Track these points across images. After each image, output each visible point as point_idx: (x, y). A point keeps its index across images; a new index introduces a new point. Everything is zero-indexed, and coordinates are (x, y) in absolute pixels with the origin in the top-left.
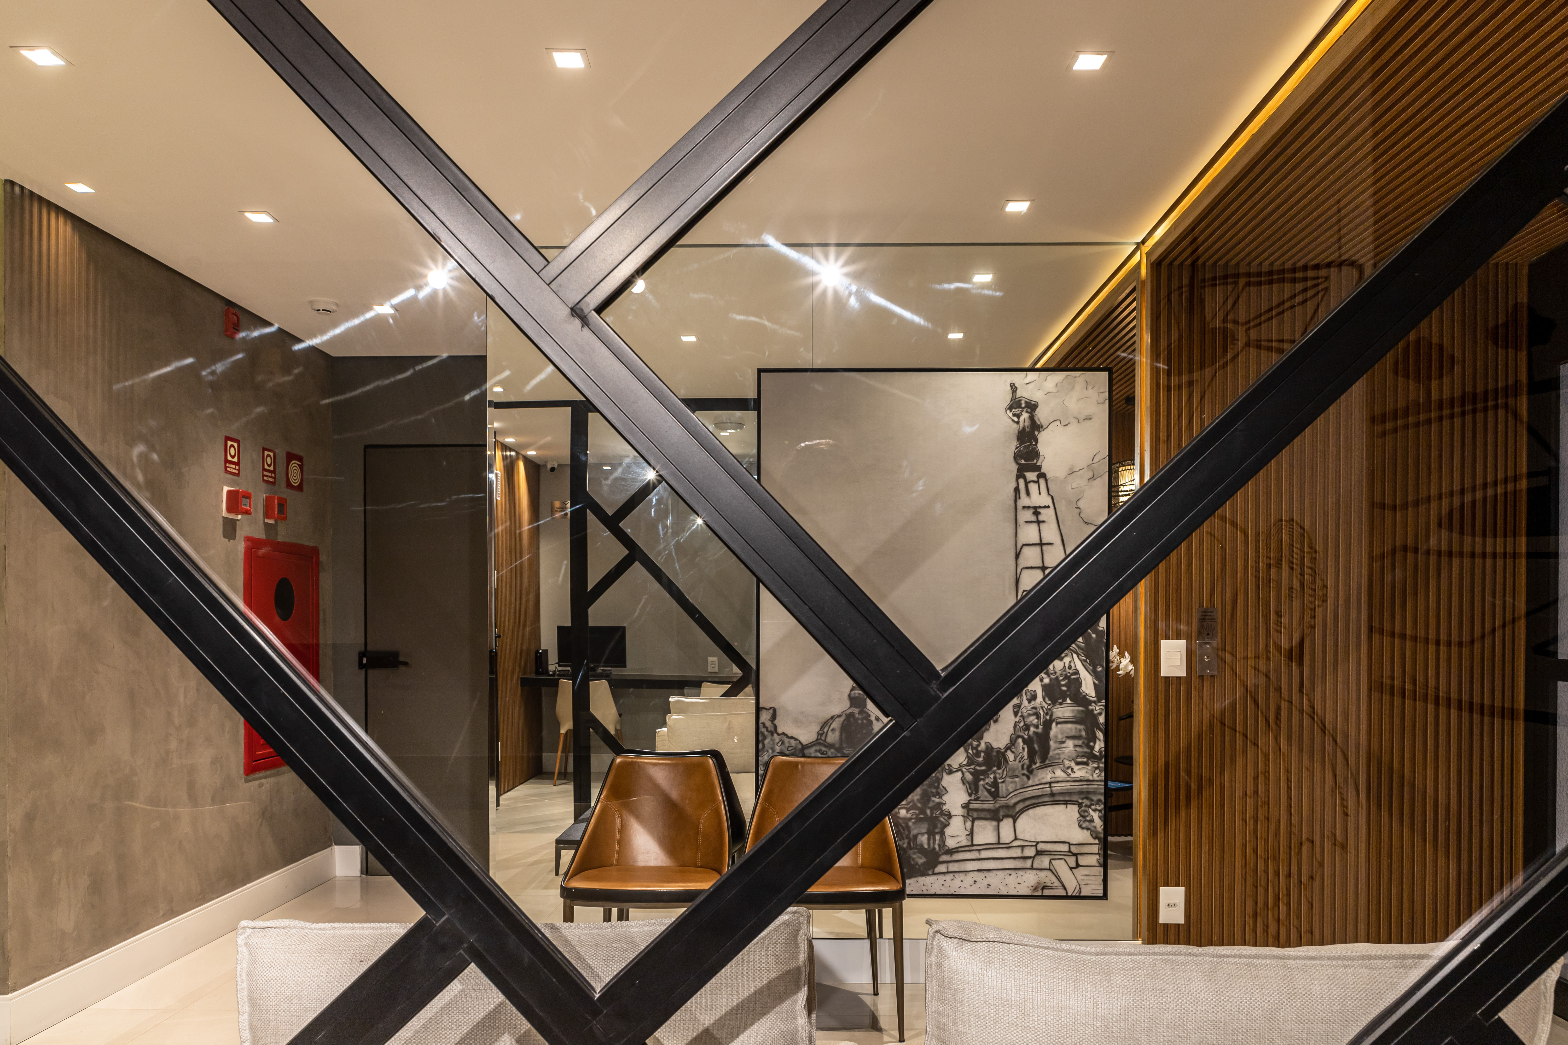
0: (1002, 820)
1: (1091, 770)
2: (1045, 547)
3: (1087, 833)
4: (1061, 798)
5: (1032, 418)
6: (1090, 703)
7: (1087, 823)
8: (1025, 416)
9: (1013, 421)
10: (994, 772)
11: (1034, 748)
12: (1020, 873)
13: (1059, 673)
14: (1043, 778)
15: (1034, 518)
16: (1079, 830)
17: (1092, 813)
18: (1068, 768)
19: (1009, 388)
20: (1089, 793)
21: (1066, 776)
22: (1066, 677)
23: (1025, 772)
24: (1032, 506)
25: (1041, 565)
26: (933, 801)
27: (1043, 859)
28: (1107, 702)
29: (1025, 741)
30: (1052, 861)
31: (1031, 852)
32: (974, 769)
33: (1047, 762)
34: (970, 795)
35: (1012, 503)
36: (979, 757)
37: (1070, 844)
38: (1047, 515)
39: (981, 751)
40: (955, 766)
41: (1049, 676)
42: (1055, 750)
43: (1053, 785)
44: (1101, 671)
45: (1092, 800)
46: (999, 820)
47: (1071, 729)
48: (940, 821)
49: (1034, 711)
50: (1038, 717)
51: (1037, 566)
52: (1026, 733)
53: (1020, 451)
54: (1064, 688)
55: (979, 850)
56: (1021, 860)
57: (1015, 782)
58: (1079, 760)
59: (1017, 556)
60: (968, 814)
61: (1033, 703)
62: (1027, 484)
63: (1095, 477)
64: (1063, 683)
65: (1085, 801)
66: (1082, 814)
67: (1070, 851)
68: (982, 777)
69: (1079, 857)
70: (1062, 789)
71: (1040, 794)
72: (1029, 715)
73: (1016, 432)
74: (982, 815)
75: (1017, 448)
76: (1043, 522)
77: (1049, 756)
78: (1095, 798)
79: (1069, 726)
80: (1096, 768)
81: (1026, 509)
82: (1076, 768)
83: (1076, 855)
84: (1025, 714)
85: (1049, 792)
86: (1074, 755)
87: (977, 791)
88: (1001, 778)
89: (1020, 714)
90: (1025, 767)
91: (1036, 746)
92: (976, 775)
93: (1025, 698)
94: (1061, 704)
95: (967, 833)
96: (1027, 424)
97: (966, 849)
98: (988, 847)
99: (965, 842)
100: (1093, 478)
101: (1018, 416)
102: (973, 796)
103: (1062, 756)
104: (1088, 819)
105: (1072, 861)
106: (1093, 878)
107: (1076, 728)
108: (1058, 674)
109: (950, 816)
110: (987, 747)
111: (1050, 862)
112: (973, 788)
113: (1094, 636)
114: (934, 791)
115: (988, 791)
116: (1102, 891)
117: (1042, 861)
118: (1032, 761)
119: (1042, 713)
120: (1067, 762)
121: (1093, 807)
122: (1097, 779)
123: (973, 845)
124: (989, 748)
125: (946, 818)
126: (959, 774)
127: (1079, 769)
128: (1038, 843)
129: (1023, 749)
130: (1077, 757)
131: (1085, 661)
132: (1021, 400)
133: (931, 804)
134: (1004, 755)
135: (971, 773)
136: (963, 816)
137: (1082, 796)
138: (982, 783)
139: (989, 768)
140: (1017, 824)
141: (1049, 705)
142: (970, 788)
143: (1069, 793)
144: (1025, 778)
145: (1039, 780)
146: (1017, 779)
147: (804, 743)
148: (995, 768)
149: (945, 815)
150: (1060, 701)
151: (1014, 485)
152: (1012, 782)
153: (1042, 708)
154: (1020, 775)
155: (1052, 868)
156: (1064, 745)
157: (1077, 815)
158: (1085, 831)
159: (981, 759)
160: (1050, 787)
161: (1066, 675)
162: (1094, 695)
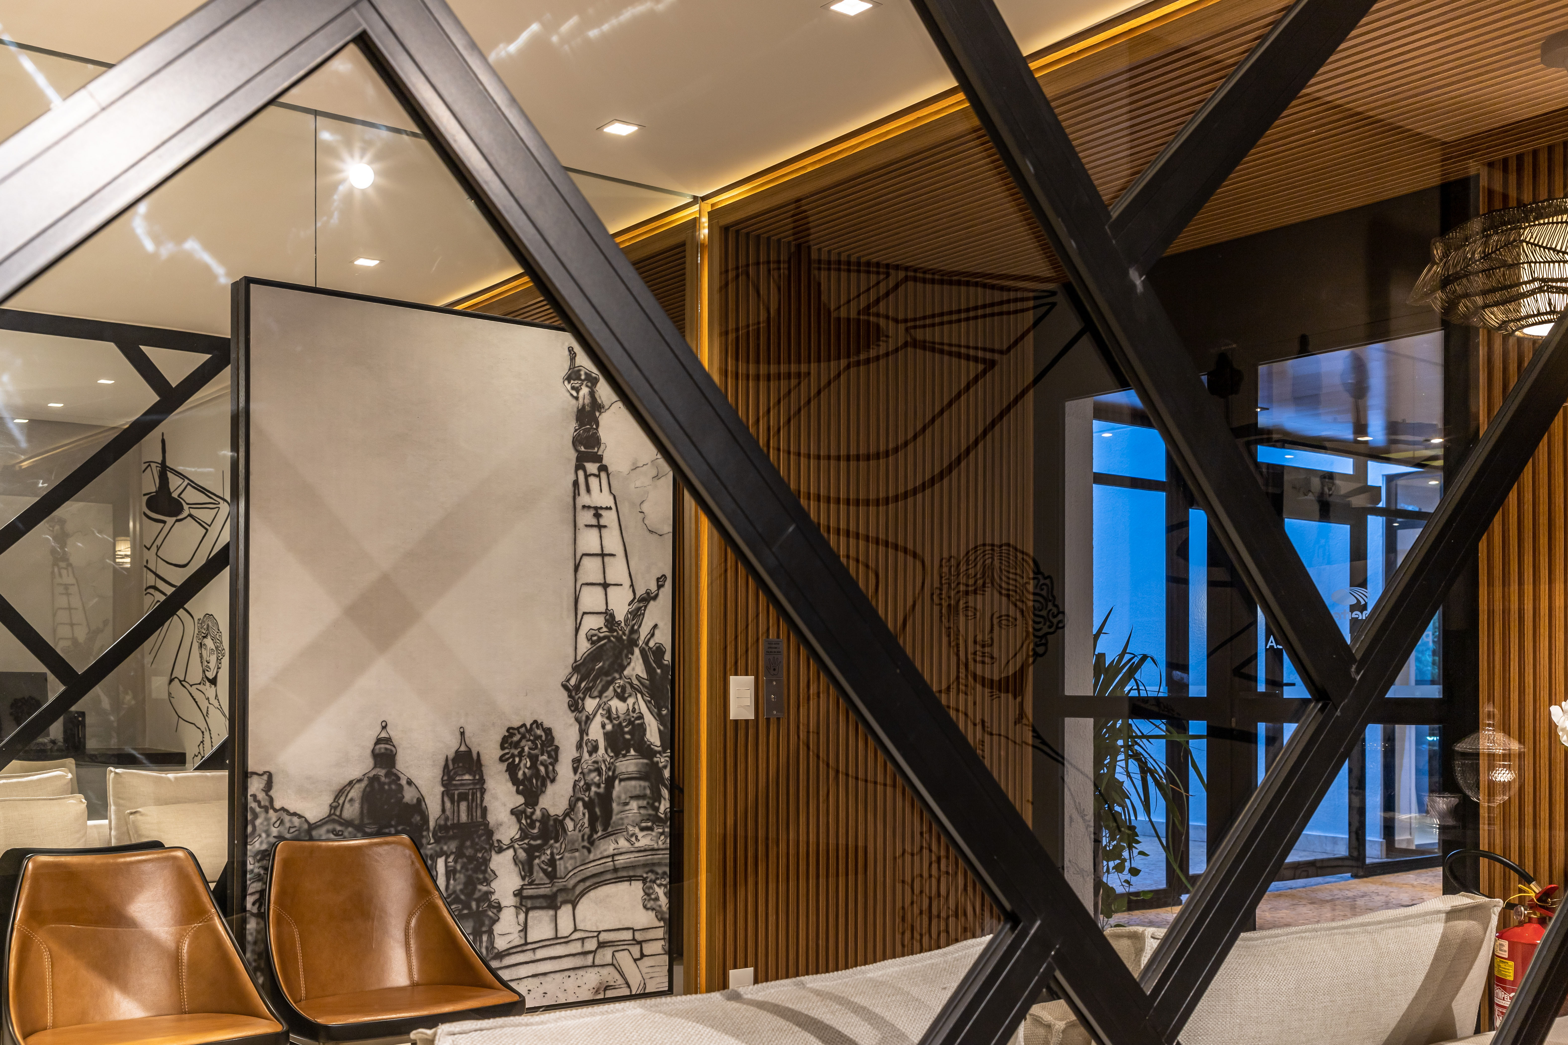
0: (560, 908)
1: (656, 836)
2: (607, 559)
3: (652, 914)
4: (625, 874)
5: (592, 394)
6: (655, 753)
7: (652, 902)
8: (585, 391)
9: (572, 395)
10: (551, 847)
11: (596, 813)
12: (581, 972)
13: (622, 717)
14: (605, 850)
15: (594, 522)
16: (644, 911)
17: (657, 889)
18: (632, 836)
19: (567, 353)
20: (654, 864)
21: (630, 846)
22: (630, 723)
23: (586, 844)
24: (593, 505)
25: (602, 581)
26: (480, 890)
27: (605, 952)
28: (672, 753)
29: (585, 805)
30: (616, 954)
31: (591, 945)
32: (528, 844)
33: (610, 829)
34: (523, 878)
35: (570, 500)
36: (534, 828)
37: (634, 930)
38: (609, 518)
39: (537, 820)
40: (506, 841)
41: (611, 721)
42: (618, 814)
43: (616, 858)
44: (666, 715)
45: (657, 873)
46: (556, 908)
47: (635, 787)
48: (488, 916)
49: (596, 765)
50: (600, 774)
51: (598, 582)
52: (587, 794)
53: (579, 434)
54: (628, 737)
55: (534, 949)
56: (582, 957)
57: (575, 858)
58: (644, 825)
59: (576, 568)
60: (521, 904)
61: (594, 755)
62: (587, 477)
63: (660, 476)
64: (626, 730)
65: (650, 874)
66: (647, 891)
67: (634, 939)
68: (537, 854)
69: (644, 945)
70: (626, 863)
71: (602, 870)
72: (590, 771)
73: (575, 410)
74: (538, 903)
75: (576, 430)
76: (605, 527)
77: (612, 822)
78: (660, 870)
79: (633, 783)
80: (662, 834)
81: (586, 509)
82: (640, 835)
83: (640, 943)
84: (586, 771)
85: (612, 868)
86: (638, 819)
87: (531, 873)
88: (558, 854)
89: (580, 771)
90: (586, 837)
91: (597, 810)
92: (531, 852)
93: (585, 749)
94: (624, 756)
95: (520, 928)
96: (587, 401)
97: (519, 949)
98: (544, 944)
99: (517, 940)
100: (657, 477)
101: (577, 390)
102: (527, 879)
103: (626, 821)
104: (653, 896)
105: (636, 951)
106: (658, 969)
107: (640, 786)
108: (621, 719)
109: (499, 908)
110: (543, 815)
111: (613, 955)
112: (526, 868)
113: (659, 671)
114: (481, 876)
115: (544, 871)
116: (667, 984)
117: (604, 955)
118: (593, 830)
119: (604, 768)
120: (630, 828)
121: (658, 882)
122: (662, 847)
123: (526, 944)
124: (546, 816)
125: (495, 911)
126: (511, 852)
127: (643, 836)
128: (600, 932)
129: (584, 814)
130: (642, 821)
131: (650, 702)
132: (580, 370)
133: (477, 895)
134: (562, 823)
135: (525, 850)
136: (515, 907)
137: (647, 869)
138: (537, 861)
139: (546, 842)
140: (577, 911)
141: (612, 757)
142: (524, 870)
143: (633, 867)
144: (585, 851)
145: (601, 853)
146: (577, 854)
147: (312, 820)
148: (552, 842)
149: (494, 907)
150: (624, 752)
151: (572, 477)
152: (571, 858)
153: (604, 761)
154: (580, 848)
155: (615, 962)
156: (627, 808)
157: (642, 893)
158: (650, 912)
159: (536, 831)
160: (613, 861)
161: (630, 720)
162: (659, 744)
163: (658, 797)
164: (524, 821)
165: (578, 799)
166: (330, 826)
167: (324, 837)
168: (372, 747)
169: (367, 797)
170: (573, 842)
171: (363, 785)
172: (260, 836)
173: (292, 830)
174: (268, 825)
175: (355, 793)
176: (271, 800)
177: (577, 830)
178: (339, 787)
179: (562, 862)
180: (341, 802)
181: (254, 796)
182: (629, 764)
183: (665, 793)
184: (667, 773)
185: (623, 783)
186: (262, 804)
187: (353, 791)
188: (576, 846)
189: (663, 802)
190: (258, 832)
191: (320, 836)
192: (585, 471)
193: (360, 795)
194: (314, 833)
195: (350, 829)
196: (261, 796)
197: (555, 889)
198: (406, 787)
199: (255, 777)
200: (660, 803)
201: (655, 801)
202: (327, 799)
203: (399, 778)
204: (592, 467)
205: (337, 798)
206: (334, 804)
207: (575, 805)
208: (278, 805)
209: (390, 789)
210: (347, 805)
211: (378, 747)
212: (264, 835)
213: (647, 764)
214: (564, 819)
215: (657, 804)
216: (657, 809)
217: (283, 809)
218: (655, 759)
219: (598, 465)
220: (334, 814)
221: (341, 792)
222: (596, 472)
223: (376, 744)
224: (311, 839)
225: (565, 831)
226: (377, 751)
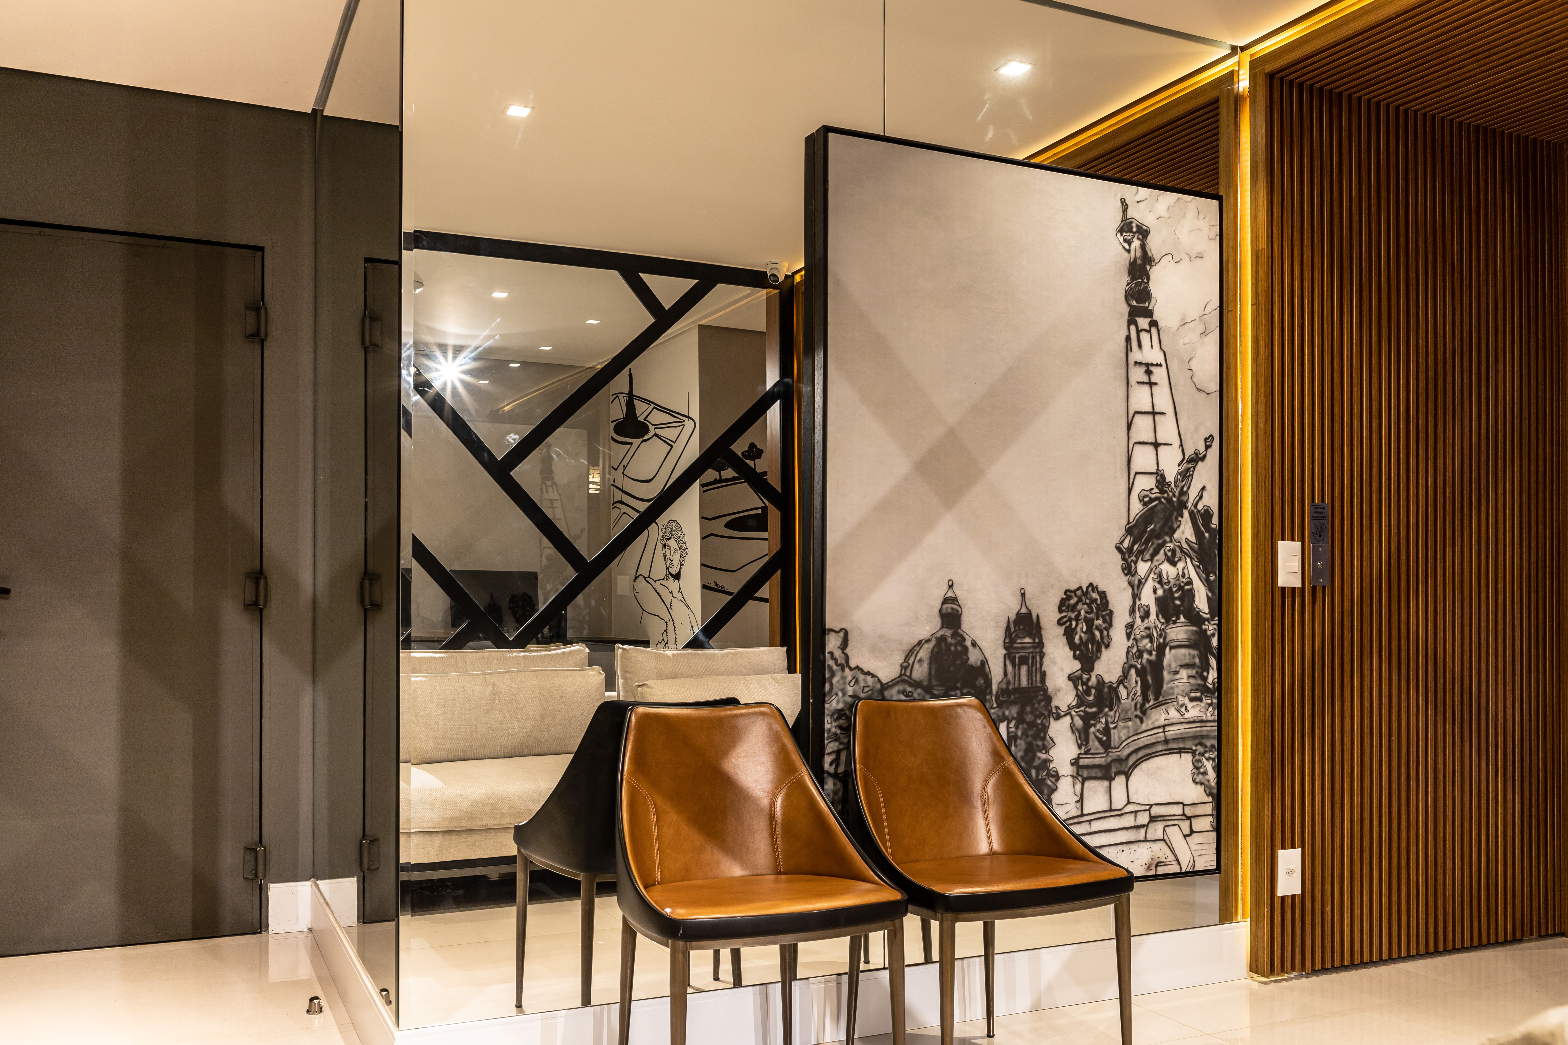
0: (1114, 779)
1: (1204, 707)
2: (1157, 417)
3: (1200, 789)
4: (1175, 746)
5: (1143, 247)
6: (1202, 621)
7: (1201, 776)
8: (1136, 243)
9: (1124, 247)
10: (1106, 715)
11: (1148, 681)
12: (1133, 847)
13: (1172, 582)
14: (1157, 720)
15: (1145, 379)
16: (1193, 785)
17: (1205, 762)
18: (1182, 706)
19: (1119, 204)
20: (1202, 737)
21: (1180, 717)
22: (1180, 588)
23: (1138, 713)
24: (1144, 362)
25: (1153, 441)
26: (1039, 758)
27: (1157, 827)
30: (1166, 828)
31: (1143, 819)
32: (1084, 711)
33: (1161, 699)
34: (1080, 747)
35: (1123, 356)
37: (1184, 805)
38: (1159, 375)
40: (1064, 708)
41: (1162, 586)
42: (1168, 683)
43: (1167, 729)
44: (1214, 581)
45: (1206, 746)
46: (1111, 779)
47: (1185, 656)
48: (1047, 784)
49: (1148, 632)
51: (1149, 441)
52: (1139, 661)
53: (1131, 288)
54: (1178, 602)
55: (1090, 821)
56: (1134, 830)
57: (1128, 727)
58: (1193, 695)
59: (1129, 426)
60: (1077, 773)
61: (1146, 621)
62: (1138, 332)
63: (1207, 332)
64: (1176, 595)
65: (1199, 747)
66: (1196, 764)
67: (1184, 814)
68: (1093, 722)
69: (1193, 820)
70: (1176, 734)
71: (1154, 741)
72: (1143, 637)
73: (1128, 263)
74: (1093, 773)
75: (1128, 284)
76: (1156, 384)
77: (1163, 691)
78: (1209, 743)
79: (1183, 651)
80: (1210, 705)
81: (1138, 366)
82: (1190, 705)
83: (1189, 818)
84: (1138, 637)
85: (1163, 739)
86: (1188, 689)
87: (1087, 742)
88: (1113, 723)
89: (1133, 637)
90: (1138, 706)
91: (1149, 678)
92: (1087, 719)
93: (1138, 615)
94: (1175, 622)
95: (1077, 799)
96: (1139, 254)
97: (1076, 820)
98: (1100, 816)
99: (1075, 812)
100: (1204, 333)
101: (1129, 242)
102: (1083, 748)
103: (1176, 691)
104: (1202, 770)
105: (1185, 825)
106: (1206, 846)
107: (1190, 654)
108: (1171, 584)
109: (1057, 777)
110: (1098, 681)
111: (1164, 830)
112: (1082, 736)
113: (1207, 535)
114: (1040, 743)
115: (1099, 740)
116: (1215, 862)
117: (1155, 829)
118: (1146, 699)
119: (1155, 635)
120: (1180, 698)
121: (1207, 755)
122: (1210, 718)
123: (1082, 815)
124: (1101, 683)
125: (1053, 780)
126: (1067, 719)
127: (1192, 707)
128: (1151, 806)
129: (1136, 682)
130: (1191, 691)
131: (1199, 567)
132: (1132, 222)
133: (1037, 763)
134: (1115, 690)
135: (1081, 717)
136: (1072, 776)
137: (1196, 742)
138: (1092, 730)
139: (1101, 711)
140: (1130, 783)
141: (1163, 624)
142: (1080, 738)
143: (1183, 739)
144: (1138, 721)
145: (1153, 723)
146: (1130, 723)
147: (884, 681)
148: (1106, 710)
149: (1053, 776)
150: (1174, 619)
151: (1125, 333)
152: (1124, 727)
153: (1156, 627)
154: (1133, 717)
155: (1166, 838)
156: (1177, 677)
157: (1192, 767)
158: (1199, 786)
159: (1091, 698)
160: (1164, 732)
161: (1180, 585)
162: (1207, 611)
163: (1206, 667)
164: (1080, 688)
165: (1132, 666)
166: (900, 687)
167: (895, 698)
168: (939, 607)
169: (935, 658)
170: (1126, 711)
171: (931, 645)
172: (837, 694)
173: (866, 690)
174: (845, 683)
175: (924, 653)
176: (847, 658)
177: (1130, 698)
178: (910, 647)
179: (1116, 731)
180: (911, 662)
181: (831, 653)
182: (1179, 632)
183: (1213, 662)
184: (1215, 642)
185: (1173, 651)
186: (839, 661)
187: (921, 651)
188: (1130, 715)
189: (1211, 671)
190: (835, 690)
191: (892, 696)
192: (1137, 327)
193: (928, 655)
194: (886, 693)
195: (919, 690)
196: (838, 653)
197: (1109, 759)
198: (971, 648)
199: (832, 634)
200: (1208, 673)
201: (1203, 671)
202: (898, 659)
203: (964, 640)
204: (1143, 323)
205: (907, 658)
206: (905, 664)
207: (1128, 673)
208: (853, 664)
209: (956, 649)
210: (916, 666)
211: (945, 606)
212: (840, 694)
213: (1196, 631)
214: (1118, 686)
215: (1205, 674)
216: (1205, 679)
217: (857, 668)
218: (1204, 627)
219: (1149, 320)
220: (905, 674)
221: (911, 652)
222: (1147, 327)
223: (943, 603)
224: (883, 699)
225: (1118, 699)
226: (944, 611)
